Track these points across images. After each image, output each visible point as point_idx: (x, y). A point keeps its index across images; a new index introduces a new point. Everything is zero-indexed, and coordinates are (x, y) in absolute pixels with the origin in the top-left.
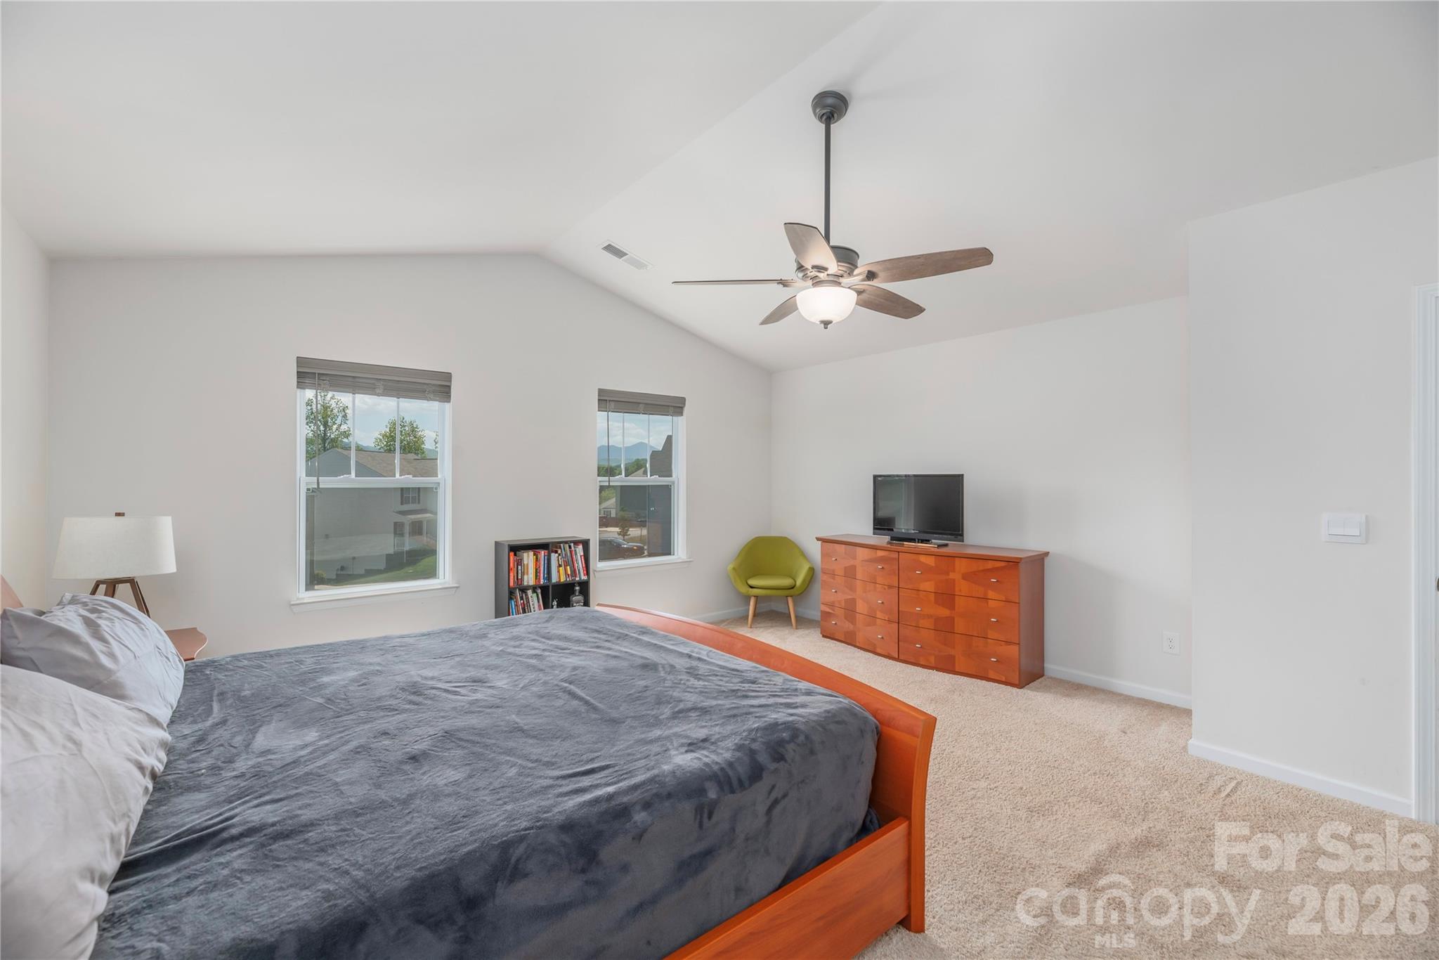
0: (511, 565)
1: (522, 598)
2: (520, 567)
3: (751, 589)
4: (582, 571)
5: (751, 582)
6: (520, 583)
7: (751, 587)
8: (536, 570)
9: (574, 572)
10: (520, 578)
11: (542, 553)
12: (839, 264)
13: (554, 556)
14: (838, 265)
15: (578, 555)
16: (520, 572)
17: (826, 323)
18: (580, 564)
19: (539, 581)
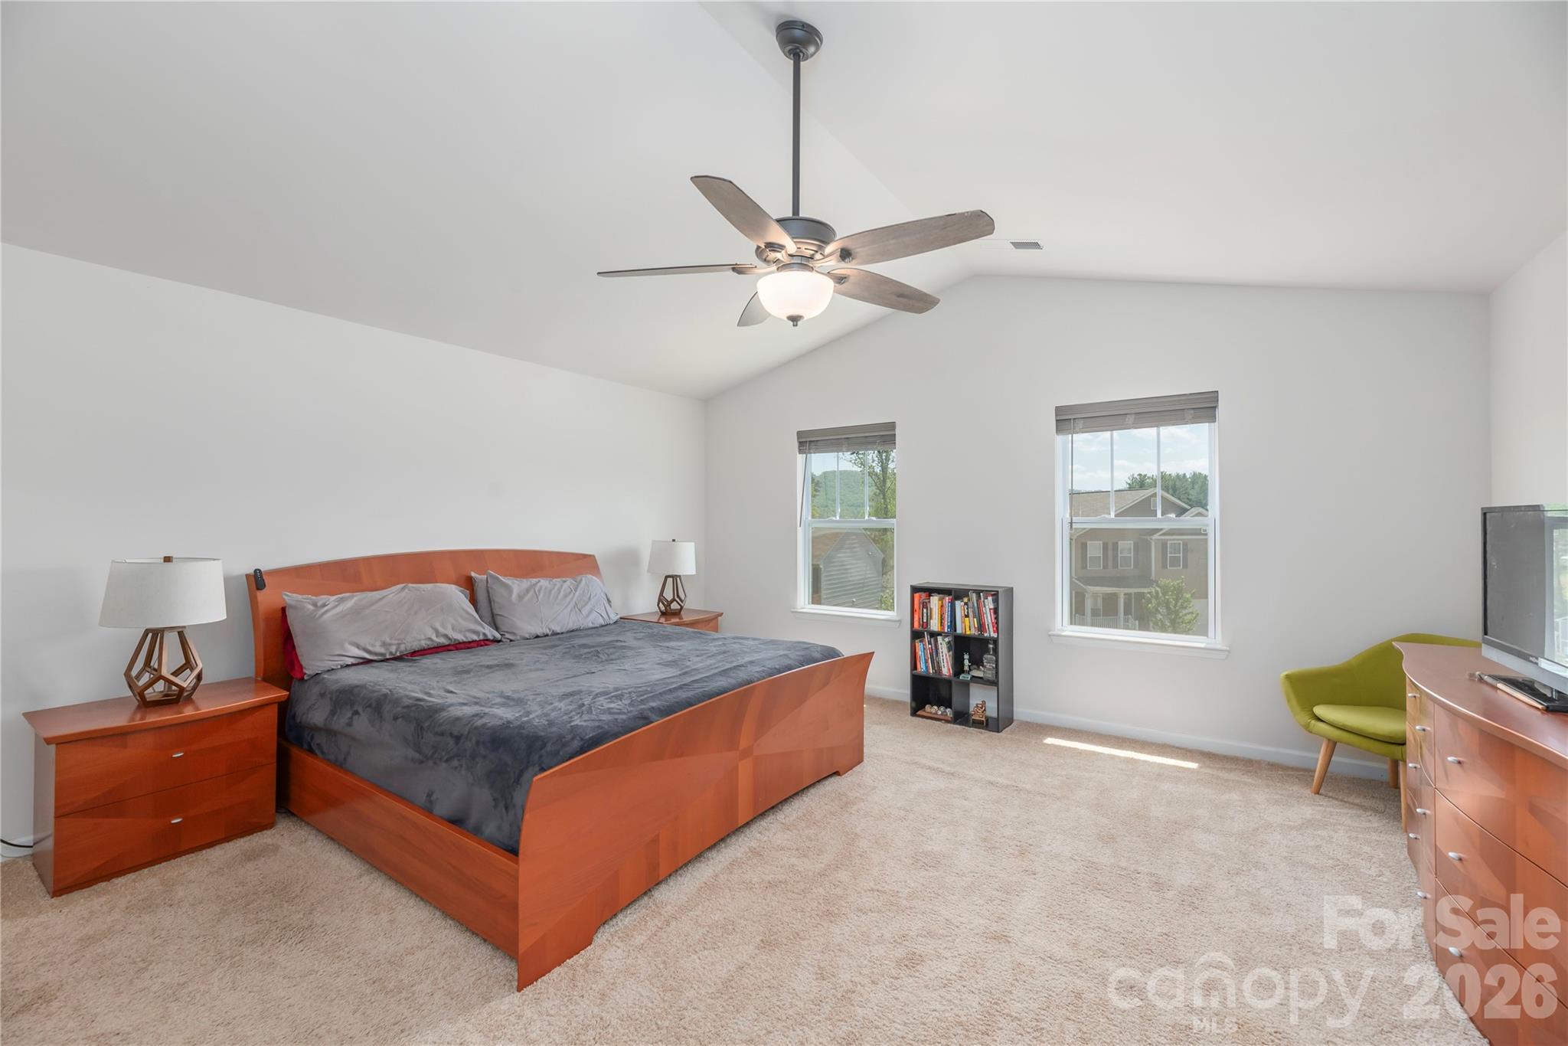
0: (916, 607)
1: (930, 643)
2: (925, 610)
3: (1313, 722)
4: (991, 626)
5: (1319, 710)
6: (925, 626)
7: (1319, 719)
8: (941, 616)
9: (981, 627)
10: (925, 621)
11: (947, 599)
12: (795, 240)
13: (959, 604)
14: (795, 242)
15: (987, 607)
16: (925, 615)
17: (794, 319)
18: (989, 618)
19: (944, 629)
